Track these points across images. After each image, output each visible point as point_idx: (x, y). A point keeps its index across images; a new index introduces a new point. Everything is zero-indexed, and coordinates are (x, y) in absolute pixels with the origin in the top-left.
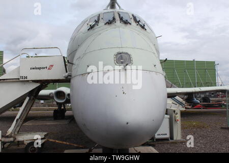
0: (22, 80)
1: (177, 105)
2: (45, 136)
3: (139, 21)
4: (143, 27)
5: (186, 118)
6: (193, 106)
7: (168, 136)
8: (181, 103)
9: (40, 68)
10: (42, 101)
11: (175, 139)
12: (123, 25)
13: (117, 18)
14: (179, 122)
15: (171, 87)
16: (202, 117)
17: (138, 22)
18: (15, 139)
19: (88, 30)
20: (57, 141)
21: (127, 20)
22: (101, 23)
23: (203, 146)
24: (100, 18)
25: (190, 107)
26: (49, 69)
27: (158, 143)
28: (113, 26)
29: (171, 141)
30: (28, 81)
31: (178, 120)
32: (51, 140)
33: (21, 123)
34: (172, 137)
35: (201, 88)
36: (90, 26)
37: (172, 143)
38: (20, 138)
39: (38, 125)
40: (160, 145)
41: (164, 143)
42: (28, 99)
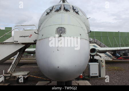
0: (15, 43)
1: (108, 58)
2: (28, 73)
4: (77, 13)
7: (98, 75)
8: (110, 56)
9: (25, 37)
10: (32, 55)
11: (102, 76)
12: (65, 12)
13: (62, 8)
15: (104, 47)
17: (74, 10)
18: (12, 75)
19: (46, 15)
20: (35, 77)
21: (67, 9)
22: (53, 11)
23: (118, 81)
24: (53, 8)
25: (115, 58)
26: (30, 37)
28: (59, 12)
29: (99, 78)
30: (19, 43)
31: (103, 66)
32: (31, 76)
33: (15, 66)
34: (100, 76)
35: (121, 48)
36: (47, 12)
37: (100, 79)
38: (14, 75)
39: (28, 68)
40: (93, 80)
41: (95, 79)
42: (18, 53)
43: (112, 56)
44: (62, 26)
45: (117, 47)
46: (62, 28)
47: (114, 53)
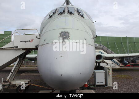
0: (15, 48)
1: (115, 65)
2: (29, 82)
3: (80, 12)
4: (82, 16)
5: (119, 73)
6: (125, 65)
7: (104, 84)
8: (117, 64)
9: (25, 42)
10: (33, 61)
11: (108, 85)
12: (69, 15)
13: (66, 11)
14: (111, 75)
15: (111, 54)
16: (129, 73)
18: (11, 83)
19: (49, 18)
20: (36, 85)
21: (71, 12)
22: (56, 14)
24: (57, 11)
25: (123, 66)
26: (31, 42)
27: (98, 88)
28: (63, 15)
29: (106, 87)
30: (19, 49)
31: (110, 74)
32: (32, 84)
33: (15, 74)
34: (106, 84)
35: (129, 54)
36: (50, 15)
38: (14, 83)
40: (99, 89)
41: (102, 88)
42: (18, 59)
43: (119, 63)
44: (66, 30)
45: (125, 53)
46: (66, 32)
47: (122, 59)
